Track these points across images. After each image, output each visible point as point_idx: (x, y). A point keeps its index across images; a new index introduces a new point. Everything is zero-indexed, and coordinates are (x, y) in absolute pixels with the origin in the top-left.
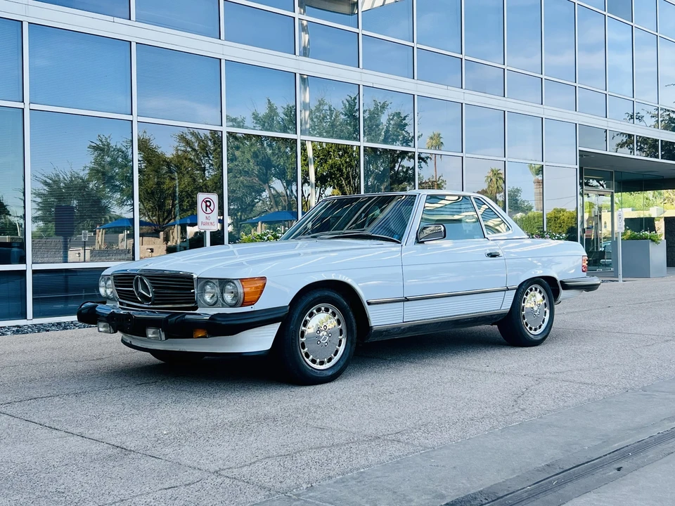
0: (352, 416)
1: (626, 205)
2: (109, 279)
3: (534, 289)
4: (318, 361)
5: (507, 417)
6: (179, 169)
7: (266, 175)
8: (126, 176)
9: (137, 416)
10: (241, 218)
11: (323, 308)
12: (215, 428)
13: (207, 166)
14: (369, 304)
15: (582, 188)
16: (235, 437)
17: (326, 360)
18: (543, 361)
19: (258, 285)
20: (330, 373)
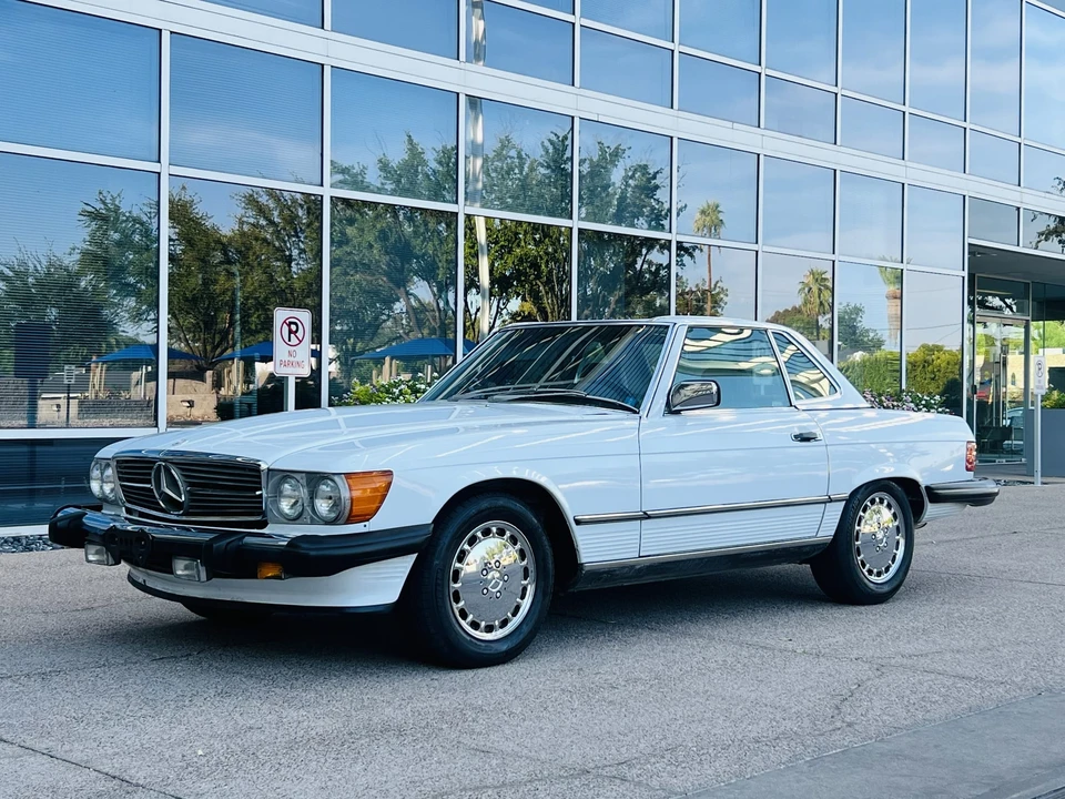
0: (541, 729)
1: (1054, 342)
2: (108, 465)
3: (877, 500)
4: (483, 624)
5: (821, 738)
6: (245, 257)
7: (401, 271)
8: (147, 268)
9: (151, 720)
10: (354, 349)
11: (494, 530)
12: (292, 745)
13: (295, 252)
14: (578, 522)
15: (973, 311)
16: (327, 764)
17: (497, 623)
18: (890, 632)
19: (378, 485)
20: (504, 647)
